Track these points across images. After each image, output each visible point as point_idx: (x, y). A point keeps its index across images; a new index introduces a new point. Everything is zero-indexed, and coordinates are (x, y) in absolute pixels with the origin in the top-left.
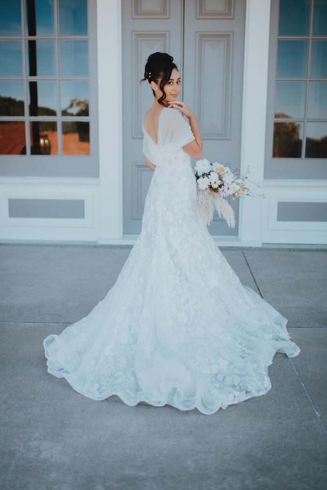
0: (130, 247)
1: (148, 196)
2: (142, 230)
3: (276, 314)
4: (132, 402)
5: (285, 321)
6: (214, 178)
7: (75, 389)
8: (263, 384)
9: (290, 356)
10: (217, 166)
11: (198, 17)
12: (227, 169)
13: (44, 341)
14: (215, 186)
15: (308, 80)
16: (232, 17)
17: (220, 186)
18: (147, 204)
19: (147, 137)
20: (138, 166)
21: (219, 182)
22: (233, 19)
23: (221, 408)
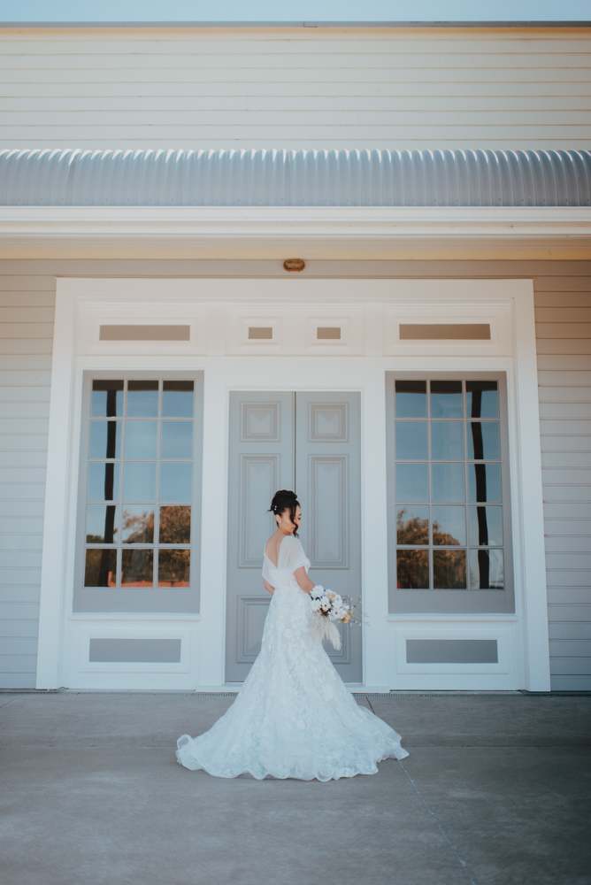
0: (235, 694)
1: (267, 617)
2: (262, 649)
3: (389, 730)
4: (260, 777)
5: (399, 738)
6: (325, 601)
7: (210, 773)
8: (370, 768)
9: (399, 758)
10: (329, 591)
11: (311, 440)
12: (338, 596)
13: (178, 741)
14: (325, 609)
15: (430, 504)
16: (346, 440)
17: (330, 610)
18: (267, 624)
19: (267, 562)
20: (245, 599)
21: (329, 606)
22: (348, 442)
23: (332, 779)
